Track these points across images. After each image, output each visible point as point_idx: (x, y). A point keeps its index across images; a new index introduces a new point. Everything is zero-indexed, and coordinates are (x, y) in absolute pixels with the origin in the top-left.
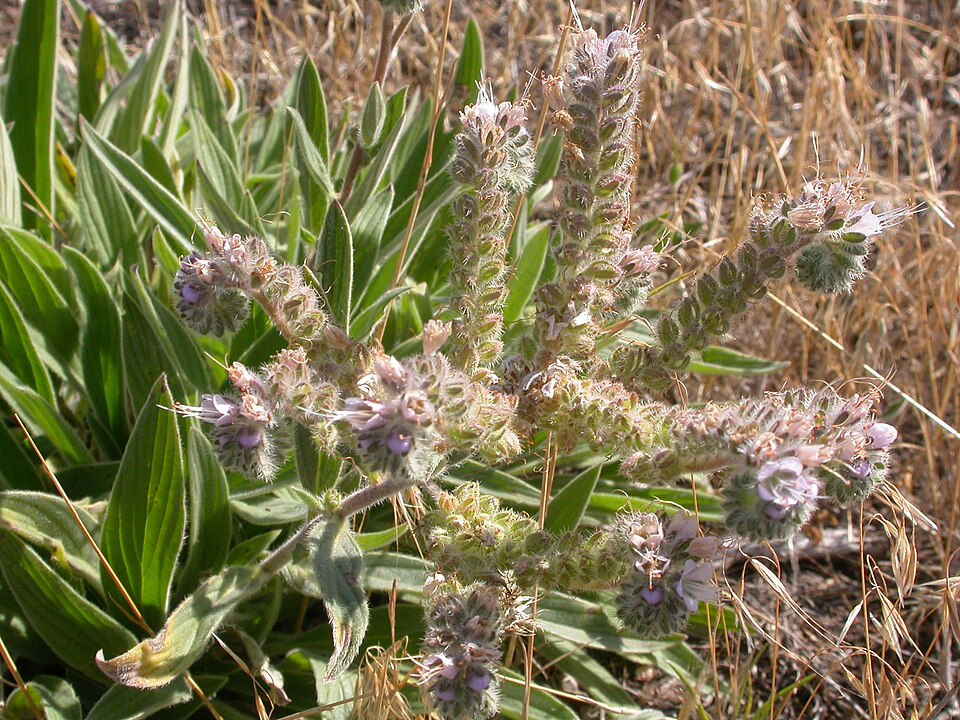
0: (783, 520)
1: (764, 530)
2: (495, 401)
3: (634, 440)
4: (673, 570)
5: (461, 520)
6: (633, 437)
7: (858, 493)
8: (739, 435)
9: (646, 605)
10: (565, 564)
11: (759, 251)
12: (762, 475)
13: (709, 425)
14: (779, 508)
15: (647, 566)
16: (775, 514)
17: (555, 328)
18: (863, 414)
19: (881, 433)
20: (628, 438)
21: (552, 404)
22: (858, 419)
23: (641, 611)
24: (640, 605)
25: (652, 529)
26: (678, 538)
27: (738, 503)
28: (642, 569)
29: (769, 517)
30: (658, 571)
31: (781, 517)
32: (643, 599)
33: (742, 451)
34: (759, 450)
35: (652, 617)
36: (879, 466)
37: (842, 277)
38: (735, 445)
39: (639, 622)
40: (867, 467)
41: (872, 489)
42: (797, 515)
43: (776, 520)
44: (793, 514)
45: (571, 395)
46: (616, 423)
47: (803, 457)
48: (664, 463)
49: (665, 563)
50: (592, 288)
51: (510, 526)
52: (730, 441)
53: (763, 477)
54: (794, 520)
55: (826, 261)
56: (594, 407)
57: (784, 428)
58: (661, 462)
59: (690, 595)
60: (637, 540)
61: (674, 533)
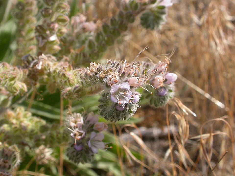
0: (123, 111)
1: (115, 116)
2: (14, 70)
3: (68, 82)
4: (87, 137)
5: (14, 121)
6: (67, 81)
7: (162, 102)
8: (103, 74)
9: (76, 151)
10: (51, 136)
11: (125, 12)
12: (112, 91)
13: (92, 71)
14: (120, 105)
15: (75, 135)
16: (119, 109)
17: (42, 42)
18: (163, 70)
19: (170, 77)
20: (65, 82)
21: (41, 72)
22: (161, 72)
23: (75, 154)
24: (74, 151)
25: (79, 120)
26: (90, 123)
27: (105, 105)
28: (73, 136)
29: (117, 110)
30: (80, 137)
31: (122, 110)
32: (75, 149)
33: (104, 81)
34: (110, 80)
35: (79, 156)
36: (170, 91)
37: (158, 24)
38: (101, 78)
39: (74, 158)
40: (165, 91)
41: (168, 100)
42: (130, 109)
43: (120, 112)
44: (128, 108)
45: (48, 68)
46: (62, 76)
47: (131, 83)
48: (77, 90)
49: (83, 133)
50: (56, 26)
51: (34, 123)
52: (99, 77)
53: (113, 92)
54: (128, 111)
55: (151, 17)
56: (55, 71)
57: (123, 70)
58: (76, 90)
59: (95, 146)
60: (73, 124)
61: (89, 121)
